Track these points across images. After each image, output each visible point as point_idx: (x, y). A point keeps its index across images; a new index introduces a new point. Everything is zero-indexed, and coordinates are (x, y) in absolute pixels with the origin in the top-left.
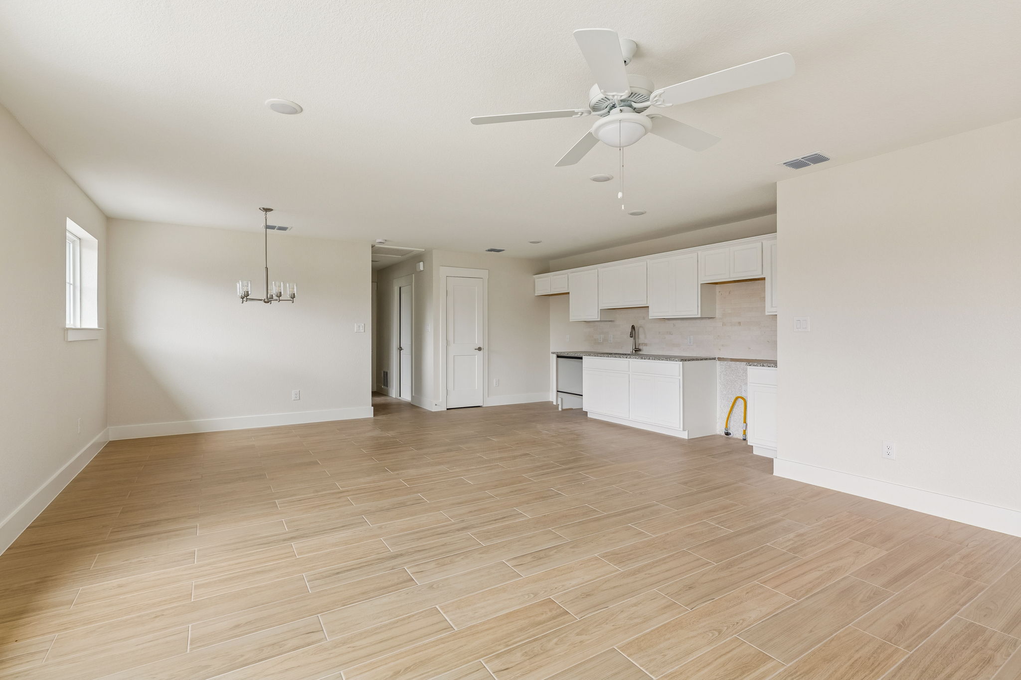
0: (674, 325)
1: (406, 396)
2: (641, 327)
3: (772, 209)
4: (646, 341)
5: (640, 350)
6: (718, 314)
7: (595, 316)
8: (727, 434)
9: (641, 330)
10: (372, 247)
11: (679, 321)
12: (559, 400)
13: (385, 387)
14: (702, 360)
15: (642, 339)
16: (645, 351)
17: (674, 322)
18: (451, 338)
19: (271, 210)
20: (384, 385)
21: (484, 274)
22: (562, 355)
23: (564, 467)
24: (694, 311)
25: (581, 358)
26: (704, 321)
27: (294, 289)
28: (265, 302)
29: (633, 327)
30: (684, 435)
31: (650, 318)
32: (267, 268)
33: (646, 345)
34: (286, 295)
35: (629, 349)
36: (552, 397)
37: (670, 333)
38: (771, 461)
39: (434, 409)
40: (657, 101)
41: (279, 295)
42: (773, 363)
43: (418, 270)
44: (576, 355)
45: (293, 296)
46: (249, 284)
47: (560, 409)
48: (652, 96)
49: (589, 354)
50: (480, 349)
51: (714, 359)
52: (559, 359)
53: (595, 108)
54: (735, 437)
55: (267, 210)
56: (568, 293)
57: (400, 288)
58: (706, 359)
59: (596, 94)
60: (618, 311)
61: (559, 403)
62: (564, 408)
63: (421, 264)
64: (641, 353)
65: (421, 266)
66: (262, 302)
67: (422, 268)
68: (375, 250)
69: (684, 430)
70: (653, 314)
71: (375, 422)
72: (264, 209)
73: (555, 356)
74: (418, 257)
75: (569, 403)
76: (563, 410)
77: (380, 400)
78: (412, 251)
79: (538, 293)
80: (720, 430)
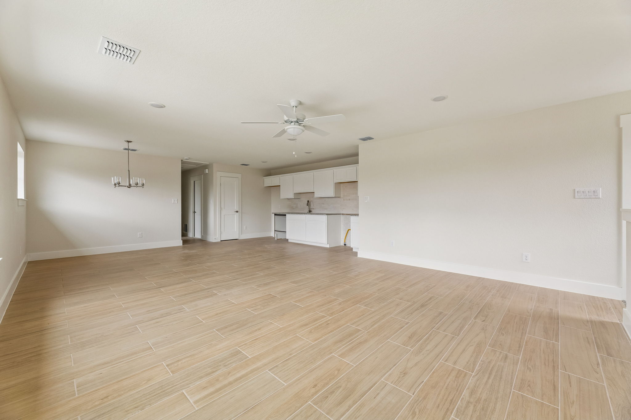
0: (325, 200)
1: (198, 236)
2: (312, 201)
3: (357, 155)
4: (314, 208)
5: (311, 211)
6: (342, 196)
7: (292, 196)
8: (345, 245)
9: (312, 202)
10: (181, 161)
11: (327, 199)
12: (276, 235)
13: (186, 232)
14: (335, 214)
15: (312, 206)
16: (313, 211)
17: (325, 199)
18: (223, 207)
19: (131, 142)
20: (185, 231)
21: (239, 176)
22: (277, 214)
23: (277, 259)
24: (332, 194)
25: (286, 215)
26: (336, 198)
27: (143, 181)
28: (128, 187)
29: (308, 201)
30: (328, 246)
31: (315, 197)
32: (129, 170)
33: (314, 209)
34: (140, 184)
35: (307, 211)
36: (272, 234)
37: (324, 204)
38: (357, 252)
39: (214, 241)
40: (306, 122)
41: (137, 184)
42: (357, 215)
43: (205, 173)
44: (283, 214)
45: (143, 185)
46: (120, 178)
47: (276, 239)
48: (305, 120)
49: (289, 213)
50: (237, 212)
51: (340, 214)
52: (276, 216)
53: (286, 122)
54: (348, 246)
55: (128, 142)
56: (280, 186)
57: (194, 181)
58: (337, 214)
59: (286, 118)
60: (302, 194)
61: (276, 236)
62: (278, 238)
63: (207, 170)
64: (311, 212)
65: (207, 171)
66: (127, 187)
67: (207, 172)
68: (183, 162)
69: (328, 244)
70: (317, 195)
71: (183, 248)
72: (127, 141)
73: (274, 214)
74: (206, 167)
75: (280, 236)
76: (277, 239)
77: (185, 238)
78: (202, 164)
79: (266, 185)
80: (342, 244)
